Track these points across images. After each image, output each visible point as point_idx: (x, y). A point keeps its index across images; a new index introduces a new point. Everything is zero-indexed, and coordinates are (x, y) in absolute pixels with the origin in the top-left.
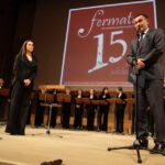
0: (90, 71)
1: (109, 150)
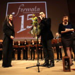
0: (18, 32)
1: (27, 68)
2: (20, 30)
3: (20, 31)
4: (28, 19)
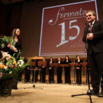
2: (60, 42)
4: (70, 28)
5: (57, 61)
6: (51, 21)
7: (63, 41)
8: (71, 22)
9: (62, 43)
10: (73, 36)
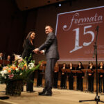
0: (71, 52)
1: (80, 101)
2: (74, 48)
3: (74, 50)
4: (85, 33)
5: (68, 67)
6: (65, 26)
7: (77, 47)
8: (85, 27)
9: (76, 49)
10: (87, 42)
